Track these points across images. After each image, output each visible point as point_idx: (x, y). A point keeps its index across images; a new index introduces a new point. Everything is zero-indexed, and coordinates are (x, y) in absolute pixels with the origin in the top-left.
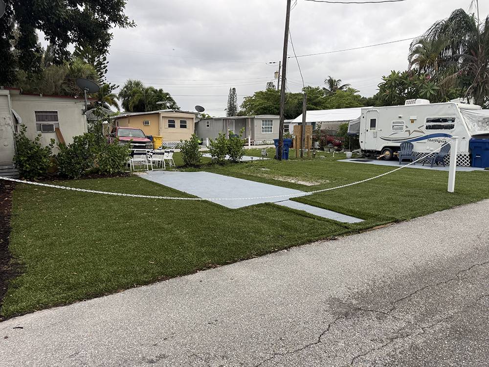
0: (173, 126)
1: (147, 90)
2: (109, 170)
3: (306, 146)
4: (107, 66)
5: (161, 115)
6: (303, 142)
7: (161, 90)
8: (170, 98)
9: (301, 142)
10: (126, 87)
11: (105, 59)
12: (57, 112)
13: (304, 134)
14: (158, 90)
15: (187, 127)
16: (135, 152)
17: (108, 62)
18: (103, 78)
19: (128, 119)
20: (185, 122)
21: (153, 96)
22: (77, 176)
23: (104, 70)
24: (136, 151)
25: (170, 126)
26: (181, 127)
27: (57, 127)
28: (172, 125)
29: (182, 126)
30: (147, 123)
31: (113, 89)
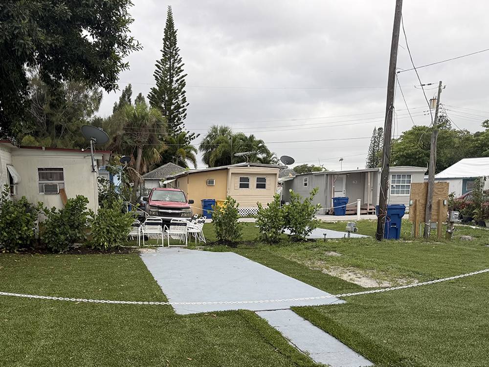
0: (247, 186)
1: (234, 139)
2: (103, 244)
3: (435, 217)
4: (186, 110)
5: (231, 172)
6: (427, 210)
7: (252, 137)
8: (263, 146)
9: (425, 211)
10: (209, 136)
11: (184, 101)
12: (62, 169)
13: (431, 198)
14: (248, 136)
15: (267, 186)
16: (171, 222)
17: (188, 104)
18: (181, 126)
19: (187, 177)
20: (264, 180)
21: (241, 146)
22: (63, 250)
23: (183, 115)
24: (173, 220)
25: (242, 186)
26: (257, 187)
27: (61, 188)
28: (244, 185)
29: (259, 186)
30: (210, 183)
31: (192, 139)
